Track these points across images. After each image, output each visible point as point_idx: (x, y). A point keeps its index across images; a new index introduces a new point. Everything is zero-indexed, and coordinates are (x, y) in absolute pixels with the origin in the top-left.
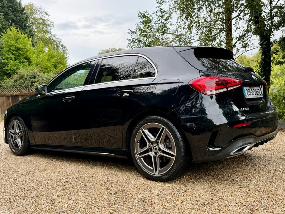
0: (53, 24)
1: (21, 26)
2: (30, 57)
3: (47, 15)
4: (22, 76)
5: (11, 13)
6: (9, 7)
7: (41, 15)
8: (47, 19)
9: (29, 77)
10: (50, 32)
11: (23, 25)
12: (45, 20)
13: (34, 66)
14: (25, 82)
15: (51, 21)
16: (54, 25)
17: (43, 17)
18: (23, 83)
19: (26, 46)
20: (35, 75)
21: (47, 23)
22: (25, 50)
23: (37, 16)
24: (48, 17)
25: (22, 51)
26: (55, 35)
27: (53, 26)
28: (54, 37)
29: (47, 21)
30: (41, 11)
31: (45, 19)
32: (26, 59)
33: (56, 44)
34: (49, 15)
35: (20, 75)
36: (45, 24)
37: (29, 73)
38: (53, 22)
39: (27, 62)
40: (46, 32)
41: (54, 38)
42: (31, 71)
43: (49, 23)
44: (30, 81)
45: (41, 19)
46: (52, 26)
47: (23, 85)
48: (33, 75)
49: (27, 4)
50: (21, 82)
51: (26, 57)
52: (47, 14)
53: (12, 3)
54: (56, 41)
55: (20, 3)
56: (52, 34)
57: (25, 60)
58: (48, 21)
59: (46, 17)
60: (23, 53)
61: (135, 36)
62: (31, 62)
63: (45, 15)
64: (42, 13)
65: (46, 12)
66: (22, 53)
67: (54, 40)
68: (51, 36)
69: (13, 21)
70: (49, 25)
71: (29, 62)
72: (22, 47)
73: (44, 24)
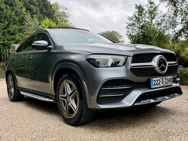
1: (51, 17)
5: (44, 9)
6: (43, 5)
11: (52, 17)
16: (71, 16)
17: (64, 11)
23: (61, 10)
28: (71, 24)
30: (63, 7)
31: (65, 12)
34: (68, 10)
36: (65, 16)
38: (70, 14)
40: (66, 21)
45: (63, 12)
46: (69, 17)
49: (54, 3)
52: (66, 9)
53: (44, 2)
55: (49, 2)
56: (69, 22)
59: (66, 11)
61: (132, 22)
63: (65, 10)
69: (45, 14)
70: (67, 16)
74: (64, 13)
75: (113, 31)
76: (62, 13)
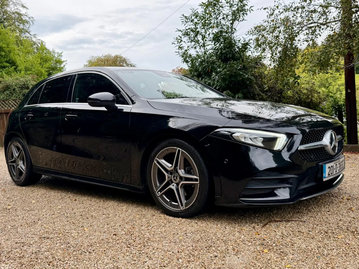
0: (32, 21)
2: (14, 59)
3: (24, 8)
4: (7, 86)
7: (16, 8)
8: (24, 14)
9: (19, 88)
10: (28, 31)
12: (22, 15)
13: (23, 72)
14: (12, 95)
15: (29, 16)
16: (34, 21)
17: (18, 11)
18: (10, 95)
19: (8, 44)
20: (27, 84)
21: (24, 19)
22: (7, 50)
23: (11, 9)
24: (26, 11)
25: (3, 51)
26: (35, 35)
27: (33, 23)
28: (35, 37)
29: (25, 15)
30: (16, 2)
31: (22, 13)
32: (10, 63)
33: (37, 48)
34: (27, 8)
35: (5, 84)
36: (22, 20)
37: (18, 81)
38: (32, 18)
39: (11, 67)
40: (23, 31)
41: (34, 39)
42: (21, 79)
43: (27, 19)
44: (20, 92)
45: (16, 12)
46: (31, 23)
47: (10, 98)
48: (24, 85)
50: (7, 94)
51: (10, 60)
52: (23, 6)
54: (37, 43)
56: (31, 33)
57: (8, 64)
58: (26, 17)
59: (23, 11)
60: (5, 54)
62: (17, 66)
63: (21, 9)
64: (17, 5)
65: (23, 4)
66: (3, 54)
67: (34, 42)
68: (29, 35)
70: (27, 22)
71: (15, 67)
72: (4, 46)
73: (20, 20)
74: (19, 14)
75: (117, 57)
76: (16, 14)
